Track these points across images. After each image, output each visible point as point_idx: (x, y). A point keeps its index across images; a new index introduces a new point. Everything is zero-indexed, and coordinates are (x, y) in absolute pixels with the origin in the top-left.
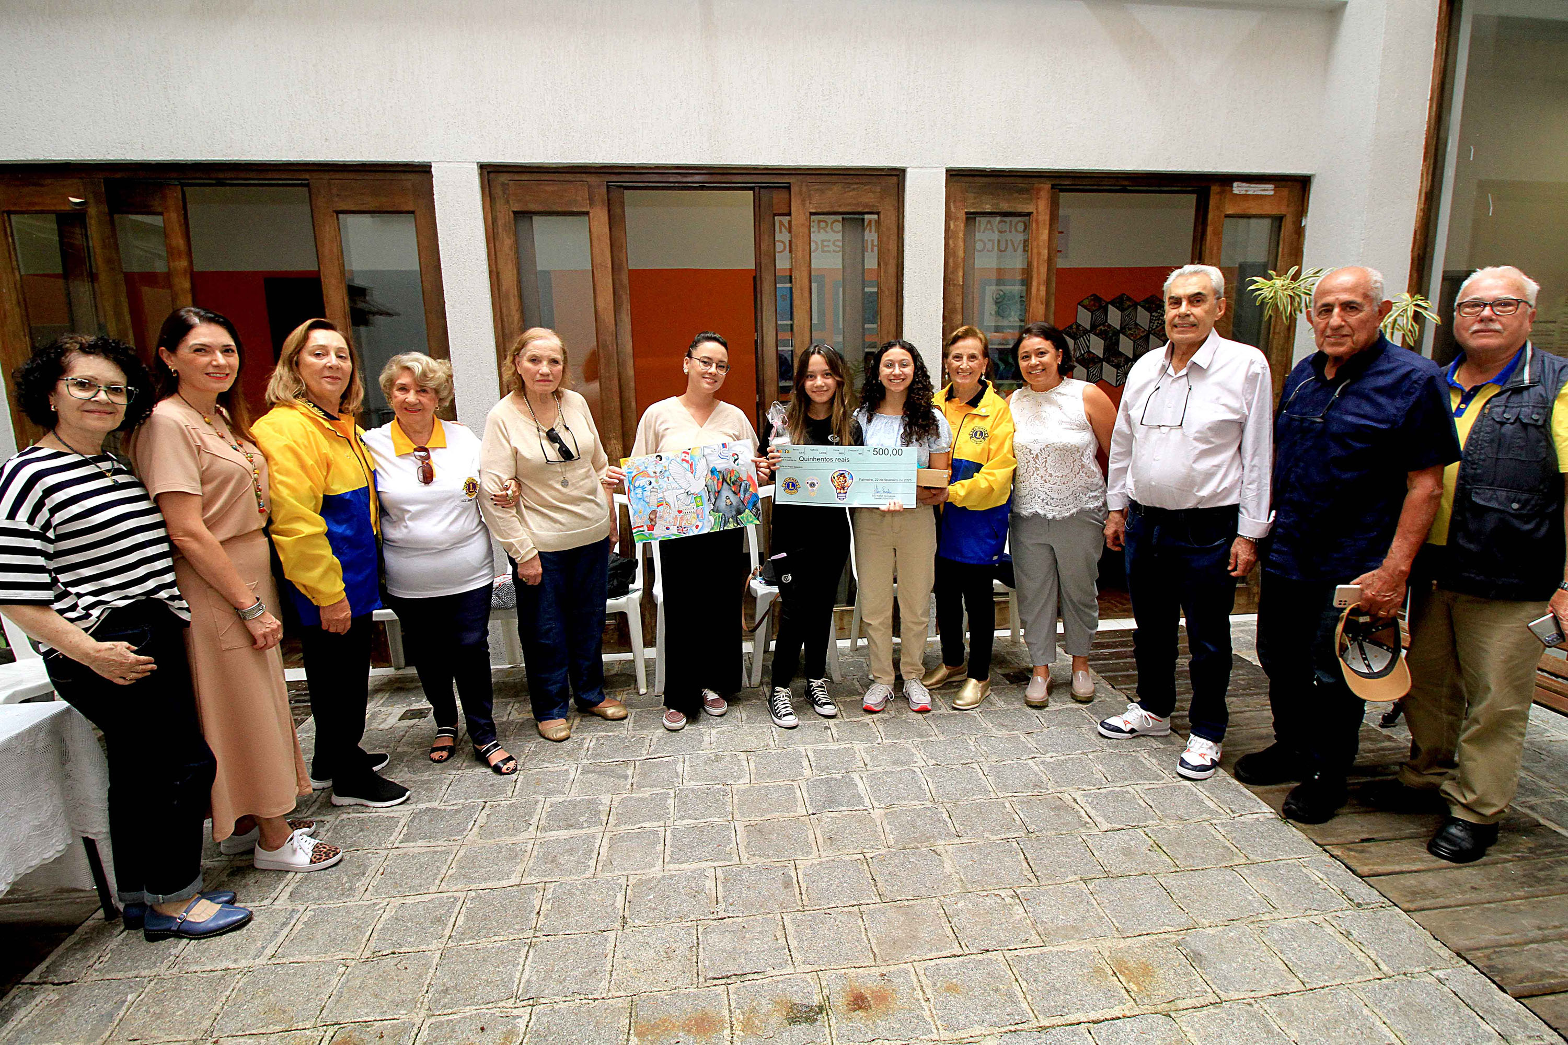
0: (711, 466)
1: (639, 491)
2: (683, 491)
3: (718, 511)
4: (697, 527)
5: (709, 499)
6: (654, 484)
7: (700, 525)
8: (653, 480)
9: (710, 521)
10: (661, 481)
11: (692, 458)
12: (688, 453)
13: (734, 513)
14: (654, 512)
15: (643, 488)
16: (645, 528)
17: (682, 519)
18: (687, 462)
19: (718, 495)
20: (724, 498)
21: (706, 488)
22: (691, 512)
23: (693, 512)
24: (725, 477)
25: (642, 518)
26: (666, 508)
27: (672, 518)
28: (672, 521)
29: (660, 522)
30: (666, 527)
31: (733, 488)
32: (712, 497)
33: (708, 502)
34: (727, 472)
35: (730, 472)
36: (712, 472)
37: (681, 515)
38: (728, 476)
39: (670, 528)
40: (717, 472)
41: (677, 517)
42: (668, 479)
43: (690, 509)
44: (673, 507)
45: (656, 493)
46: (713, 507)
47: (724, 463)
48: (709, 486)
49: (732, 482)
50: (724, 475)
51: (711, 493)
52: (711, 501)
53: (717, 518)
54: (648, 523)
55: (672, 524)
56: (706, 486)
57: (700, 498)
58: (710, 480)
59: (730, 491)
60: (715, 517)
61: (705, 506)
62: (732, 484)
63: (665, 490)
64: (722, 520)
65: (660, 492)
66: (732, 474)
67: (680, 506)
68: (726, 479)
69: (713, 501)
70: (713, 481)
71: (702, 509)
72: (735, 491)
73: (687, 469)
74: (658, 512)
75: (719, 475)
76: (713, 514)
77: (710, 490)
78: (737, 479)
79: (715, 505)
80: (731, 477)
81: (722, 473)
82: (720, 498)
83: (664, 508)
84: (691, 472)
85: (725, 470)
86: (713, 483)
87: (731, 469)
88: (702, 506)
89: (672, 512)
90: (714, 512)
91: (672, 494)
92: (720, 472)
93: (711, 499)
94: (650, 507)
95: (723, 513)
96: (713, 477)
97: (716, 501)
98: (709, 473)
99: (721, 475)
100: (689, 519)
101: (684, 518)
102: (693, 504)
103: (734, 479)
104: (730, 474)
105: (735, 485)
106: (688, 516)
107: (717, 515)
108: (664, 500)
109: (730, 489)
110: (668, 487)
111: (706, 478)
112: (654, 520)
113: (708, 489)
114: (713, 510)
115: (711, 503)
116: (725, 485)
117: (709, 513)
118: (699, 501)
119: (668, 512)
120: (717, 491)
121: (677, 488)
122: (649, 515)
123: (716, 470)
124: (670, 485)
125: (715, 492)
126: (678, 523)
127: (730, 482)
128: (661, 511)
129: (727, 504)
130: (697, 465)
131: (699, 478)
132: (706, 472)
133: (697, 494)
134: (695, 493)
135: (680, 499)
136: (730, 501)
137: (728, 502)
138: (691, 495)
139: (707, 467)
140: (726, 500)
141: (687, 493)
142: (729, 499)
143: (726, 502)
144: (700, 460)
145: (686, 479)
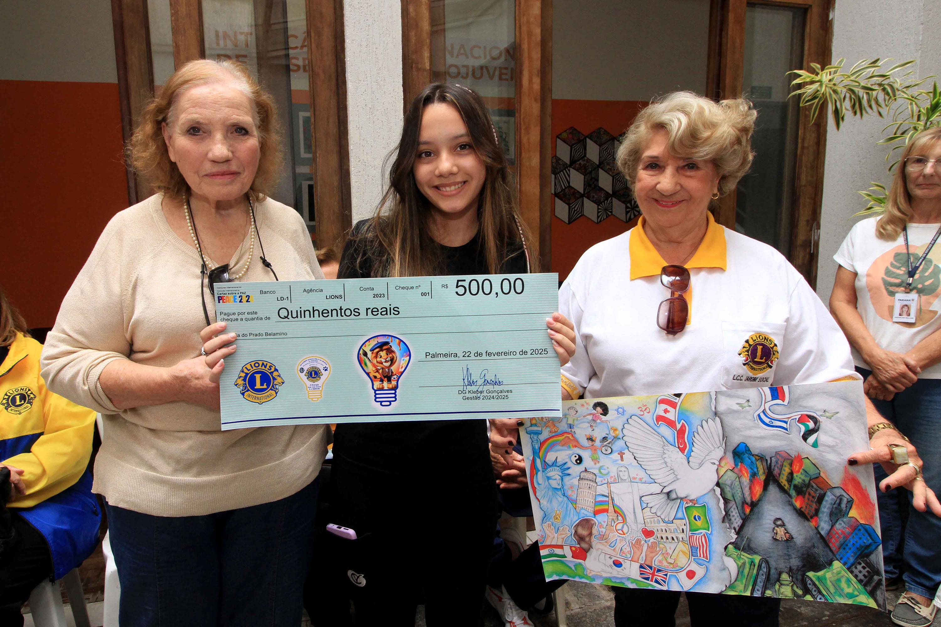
0: (736, 440)
1: (555, 473)
2: (656, 488)
3: (749, 549)
4: (690, 575)
5: (727, 518)
6: (587, 462)
7: (700, 572)
8: (585, 455)
9: (724, 568)
10: (605, 461)
11: (682, 415)
12: (674, 405)
13: (795, 562)
14: (586, 523)
15: (564, 469)
16: (567, 551)
17: (652, 548)
18: (671, 424)
19: (750, 512)
20: (768, 521)
21: (718, 490)
22: (677, 539)
23: (681, 540)
24: (776, 472)
25: (561, 528)
26: (615, 518)
27: (628, 543)
28: (628, 549)
29: (599, 546)
30: (614, 558)
31: (796, 501)
32: (734, 513)
33: (723, 525)
34: (782, 460)
35: (789, 461)
36: (737, 455)
37: (651, 539)
38: (784, 470)
39: (623, 563)
40: (753, 455)
41: (640, 542)
42: (622, 457)
43: (675, 531)
44: (633, 520)
45: (592, 483)
46: (736, 536)
47: (773, 437)
48: (727, 486)
49: (796, 487)
50: (773, 465)
51: (732, 504)
52: (732, 524)
53: (747, 566)
54: (574, 543)
55: (629, 556)
56: (718, 484)
57: (700, 510)
58: (730, 473)
59: (788, 508)
60: (742, 561)
61: (714, 532)
62: (796, 491)
63: (612, 479)
64: (761, 572)
65: (602, 481)
66: (796, 467)
67: (648, 520)
68: (778, 476)
69: (737, 523)
70: (738, 475)
71: (705, 537)
72: (803, 510)
73: (671, 439)
74: (596, 523)
75: (757, 463)
76: (736, 554)
77: (729, 496)
78: (809, 482)
79: (742, 533)
80: (791, 474)
81: (767, 460)
82: (759, 518)
83: (611, 517)
84: (679, 448)
85: (777, 453)
86: (740, 482)
87: (793, 454)
88: (705, 529)
89: (630, 530)
90: (739, 550)
91: (631, 491)
92: (761, 458)
93: (733, 519)
94: (578, 510)
95: (765, 557)
96: (739, 467)
97: (747, 525)
98: (730, 456)
99: (765, 464)
100: (670, 552)
101: (658, 549)
102: (684, 521)
103: (800, 481)
104: (791, 465)
105: (805, 494)
106: (670, 547)
107: (746, 557)
108: (610, 502)
109: (789, 501)
110: (621, 474)
111: (719, 465)
112: (587, 539)
113: (724, 492)
114: (736, 544)
115: (732, 526)
116: (773, 490)
117: (726, 548)
118: (699, 518)
119: (619, 530)
120: (748, 500)
121: (643, 480)
122: (575, 526)
123: (749, 450)
124: (626, 469)
125: (744, 502)
126: (644, 554)
127: (790, 486)
128: (603, 523)
129: (778, 537)
130: (698, 434)
131: (701, 465)
132: (719, 453)
133: (694, 500)
134: (688, 498)
135: (650, 505)
136: (787, 532)
137: (781, 531)
138: (679, 501)
139: (723, 440)
140: (776, 528)
141: (668, 494)
142: (783, 525)
143: (775, 531)
144: (704, 423)
145: (666, 463)
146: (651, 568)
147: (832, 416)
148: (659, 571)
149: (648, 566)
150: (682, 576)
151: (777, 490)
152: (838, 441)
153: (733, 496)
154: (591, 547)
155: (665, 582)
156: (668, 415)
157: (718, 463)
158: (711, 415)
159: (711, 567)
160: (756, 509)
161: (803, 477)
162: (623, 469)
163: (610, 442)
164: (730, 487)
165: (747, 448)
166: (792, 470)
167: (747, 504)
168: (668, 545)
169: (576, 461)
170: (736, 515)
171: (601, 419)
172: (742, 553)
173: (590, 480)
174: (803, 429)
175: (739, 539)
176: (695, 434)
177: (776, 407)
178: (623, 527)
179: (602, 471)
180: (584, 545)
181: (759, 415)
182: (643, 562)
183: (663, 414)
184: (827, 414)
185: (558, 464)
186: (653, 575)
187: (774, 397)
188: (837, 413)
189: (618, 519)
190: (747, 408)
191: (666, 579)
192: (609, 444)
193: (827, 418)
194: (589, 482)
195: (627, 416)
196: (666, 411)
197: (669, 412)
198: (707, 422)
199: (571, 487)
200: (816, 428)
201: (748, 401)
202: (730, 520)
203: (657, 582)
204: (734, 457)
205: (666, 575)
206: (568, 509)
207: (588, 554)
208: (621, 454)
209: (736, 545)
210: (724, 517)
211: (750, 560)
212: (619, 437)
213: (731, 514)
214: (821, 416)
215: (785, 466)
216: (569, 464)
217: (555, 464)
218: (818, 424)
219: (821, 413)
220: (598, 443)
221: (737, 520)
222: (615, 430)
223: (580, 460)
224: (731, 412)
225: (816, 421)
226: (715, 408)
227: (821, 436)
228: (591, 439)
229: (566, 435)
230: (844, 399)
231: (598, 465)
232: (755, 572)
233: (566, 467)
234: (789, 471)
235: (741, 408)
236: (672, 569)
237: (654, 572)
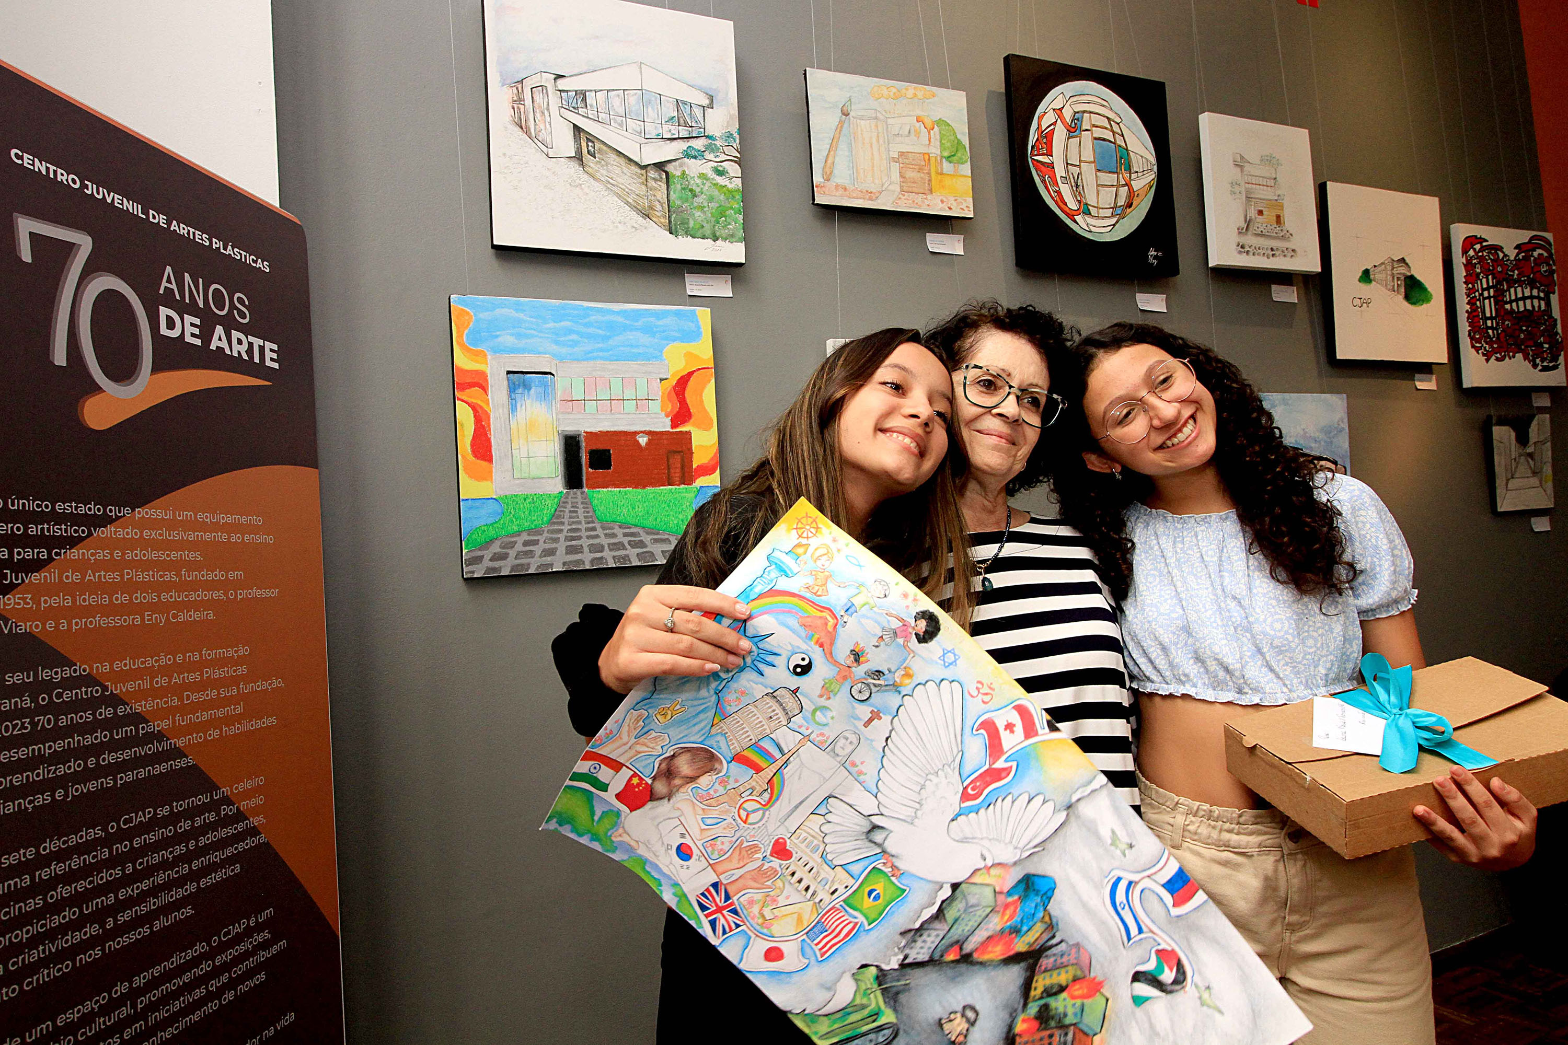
0: (1049, 866)
2: (868, 805)
3: (892, 997)
4: (773, 954)
5: (914, 934)
6: (810, 684)
7: (791, 962)
8: (822, 670)
9: (830, 988)
10: (840, 702)
11: (1023, 759)
12: (1030, 731)
14: (706, 759)
15: (762, 660)
16: (618, 782)
17: (761, 875)
18: (995, 747)
19: (953, 962)
20: (960, 997)
21: (946, 892)
22: (813, 894)
23: (817, 900)
24: (1045, 962)
25: (654, 735)
26: (759, 789)
27: (734, 839)
28: (726, 847)
29: (686, 808)
30: (687, 841)
31: (1024, 1021)
32: (929, 940)
33: (898, 937)
34: (1073, 961)
35: (1079, 973)
36: (1027, 884)
37: (776, 863)
38: (1059, 974)
39: (695, 857)
40: (1045, 909)
41: (756, 852)
42: (870, 720)
43: (823, 883)
44: (780, 816)
45: (781, 714)
46: (896, 967)
47: (1101, 924)
48: (964, 901)
49: (1046, 1007)
50: (1054, 950)
51: (940, 929)
52: (912, 948)
53: (866, 1012)
54: (647, 771)
55: (715, 856)
56: (955, 887)
57: (891, 891)
58: (988, 892)
59: (1004, 1016)
60: (865, 1001)
61: (874, 934)
62: (1039, 1011)
63: (820, 738)
64: (872, 1036)
65: (800, 727)
66: (1077, 990)
67: (804, 834)
68: (1043, 968)
69: (918, 953)
70: (996, 906)
71: (853, 928)
72: (1018, 1040)
73: (968, 768)
74: (720, 771)
75: (1039, 924)
76: (869, 986)
77: (950, 914)
78: (1071, 1025)
79: (909, 971)
80: (1062, 989)
81: (1053, 937)
82: (953, 979)
83: (754, 784)
84: (965, 789)
85: (1077, 945)
86: (988, 915)
87: (1096, 972)
88: (867, 918)
89: (760, 824)
90: (880, 985)
91: (827, 776)
92: (1051, 926)
93: (919, 944)
94: (714, 731)
95: (902, 1027)
96: (1010, 899)
97: (928, 969)
98: (1016, 875)
99: (1046, 937)
100: (782, 901)
101: (769, 883)
102: (851, 881)
103: (1061, 1010)
104: (1076, 980)
105: (1046, 1029)
106: (789, 894)
107: (877, 1000)
108: (779, 763)
109: (1015, 1011)
110: (842, 742)
111: (988, 869)
112: (677, 782)
113: (949, 904)
114: (885, 975)
115: (907, 951)
116: (1015, 973)
117: (864, 966)
118: (877, 898)
119: (745, 810)
120: (968, 947)
121: (861, 778)
122: (682, 748)
123: (1049, 898)
124: (855, 742)
125: (959, 943)
126: (738, 873)
127: (1041, 998)
128: (731, 780)
129: (947, 1027)
130: (1013, 802)
131: (964, 840)
132: (1008, 855)
133: (899, 870)
134: (894, 860)
135: (828, 817)
136: (966, 1036)
137: (959, 1025)
138: (879, 851)
139: (1035, 847)
140: (959, 1015)
141: (875, 827)
142: (972, 1023)
143: (952, 1016)
144: (1039, 800)
145: (923, 787)
146: (727, 897)
147: (1209, 1006)
148: (735, 912)
149: (726, 891)
150: (760, 946)
151: (1020, 981)
152: (1171, 1038)
153: (956, 920)
154: (669, 796)
155: (724, 932)
156: (1004, 735)
157: (990, 864)
158: (1062, 800)
159: (814, 970)
160: (963, 967)
161: (1070, 1011)
162: (853, 738)
163: (880, 685)
164: (968, 907)
165: (1049, 894)
166: (1067, 986)
167: (961, 949)
168: (788, 890)
169: (797, 666)
170: (928, 944)
171: (907, 640)
172: (879, 993)
173: (784, 709)
174: (1150, 966)
175: (895, 974)
176: (1009, 798)
177: (1155, 899)
178: (754, 811)
179: (818, 713)
180: (660, 787)
181: (1119, 879)
182: (725, 882)
183: (1001, 726)
184: (1206, 995)
185: (761, 645)
186: (719, 910)
187: (1169, 886)
188: (1221, 1012)
189: (761, 794)
190: (1118, 852)
191: (731, 930)
192: (875, 685)
193: (1200, 998)
194: (779, 710)
195: (948, 673)
196: (1010, 727)
197: (1012, 732)
198: (1044, 802)
199: (743, 693)
200: (1169, 988)
201: (1131, 846)
202: (915, 941)
203: (713, 924)
204: (1020, 882)
205: (738, 926)
206: (702, 716)
207: (650, 805)
208: (875, 715)
209: (882, 976)
210: (910, 930)
211: (876, 1010)
212: (901, 689)
213: (924, 937)
214: (1197, 986)
215: (1067, 972)
216: (780, 661)
217: (756, 639)
218: (1177, 987)
219: (1200, 984)
220: (860, 671)
221: (922, 951)
222: (908, 675)
223: (805, 669)
224: (1092, 829)
225: (1180, 979)
226: (1079, 800)
227: (1159, 1003)
228: (857, 656)
229: (826, 614)
230: (1253, 1011)
231: (823, 702)
232: (865, 1028)
233: (770, 658)
234: (1064, 984)
235: (1109, 841)
236: (755, 925)
237: (724, 908)
